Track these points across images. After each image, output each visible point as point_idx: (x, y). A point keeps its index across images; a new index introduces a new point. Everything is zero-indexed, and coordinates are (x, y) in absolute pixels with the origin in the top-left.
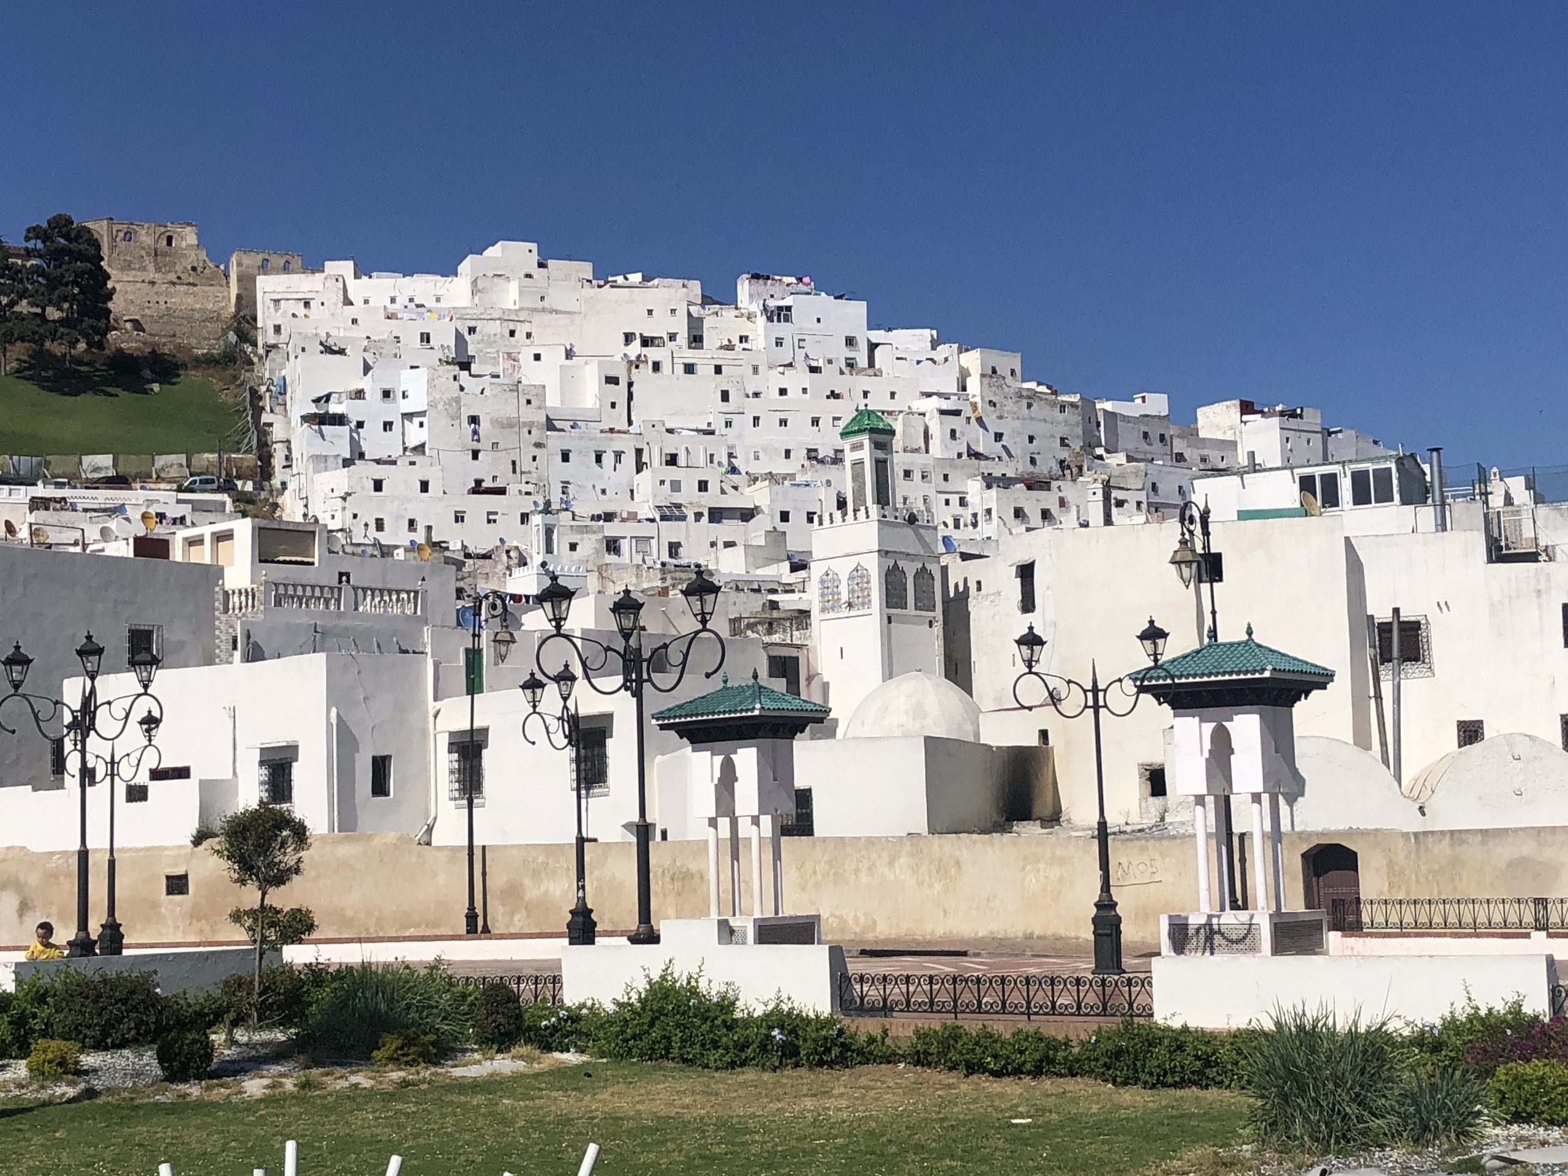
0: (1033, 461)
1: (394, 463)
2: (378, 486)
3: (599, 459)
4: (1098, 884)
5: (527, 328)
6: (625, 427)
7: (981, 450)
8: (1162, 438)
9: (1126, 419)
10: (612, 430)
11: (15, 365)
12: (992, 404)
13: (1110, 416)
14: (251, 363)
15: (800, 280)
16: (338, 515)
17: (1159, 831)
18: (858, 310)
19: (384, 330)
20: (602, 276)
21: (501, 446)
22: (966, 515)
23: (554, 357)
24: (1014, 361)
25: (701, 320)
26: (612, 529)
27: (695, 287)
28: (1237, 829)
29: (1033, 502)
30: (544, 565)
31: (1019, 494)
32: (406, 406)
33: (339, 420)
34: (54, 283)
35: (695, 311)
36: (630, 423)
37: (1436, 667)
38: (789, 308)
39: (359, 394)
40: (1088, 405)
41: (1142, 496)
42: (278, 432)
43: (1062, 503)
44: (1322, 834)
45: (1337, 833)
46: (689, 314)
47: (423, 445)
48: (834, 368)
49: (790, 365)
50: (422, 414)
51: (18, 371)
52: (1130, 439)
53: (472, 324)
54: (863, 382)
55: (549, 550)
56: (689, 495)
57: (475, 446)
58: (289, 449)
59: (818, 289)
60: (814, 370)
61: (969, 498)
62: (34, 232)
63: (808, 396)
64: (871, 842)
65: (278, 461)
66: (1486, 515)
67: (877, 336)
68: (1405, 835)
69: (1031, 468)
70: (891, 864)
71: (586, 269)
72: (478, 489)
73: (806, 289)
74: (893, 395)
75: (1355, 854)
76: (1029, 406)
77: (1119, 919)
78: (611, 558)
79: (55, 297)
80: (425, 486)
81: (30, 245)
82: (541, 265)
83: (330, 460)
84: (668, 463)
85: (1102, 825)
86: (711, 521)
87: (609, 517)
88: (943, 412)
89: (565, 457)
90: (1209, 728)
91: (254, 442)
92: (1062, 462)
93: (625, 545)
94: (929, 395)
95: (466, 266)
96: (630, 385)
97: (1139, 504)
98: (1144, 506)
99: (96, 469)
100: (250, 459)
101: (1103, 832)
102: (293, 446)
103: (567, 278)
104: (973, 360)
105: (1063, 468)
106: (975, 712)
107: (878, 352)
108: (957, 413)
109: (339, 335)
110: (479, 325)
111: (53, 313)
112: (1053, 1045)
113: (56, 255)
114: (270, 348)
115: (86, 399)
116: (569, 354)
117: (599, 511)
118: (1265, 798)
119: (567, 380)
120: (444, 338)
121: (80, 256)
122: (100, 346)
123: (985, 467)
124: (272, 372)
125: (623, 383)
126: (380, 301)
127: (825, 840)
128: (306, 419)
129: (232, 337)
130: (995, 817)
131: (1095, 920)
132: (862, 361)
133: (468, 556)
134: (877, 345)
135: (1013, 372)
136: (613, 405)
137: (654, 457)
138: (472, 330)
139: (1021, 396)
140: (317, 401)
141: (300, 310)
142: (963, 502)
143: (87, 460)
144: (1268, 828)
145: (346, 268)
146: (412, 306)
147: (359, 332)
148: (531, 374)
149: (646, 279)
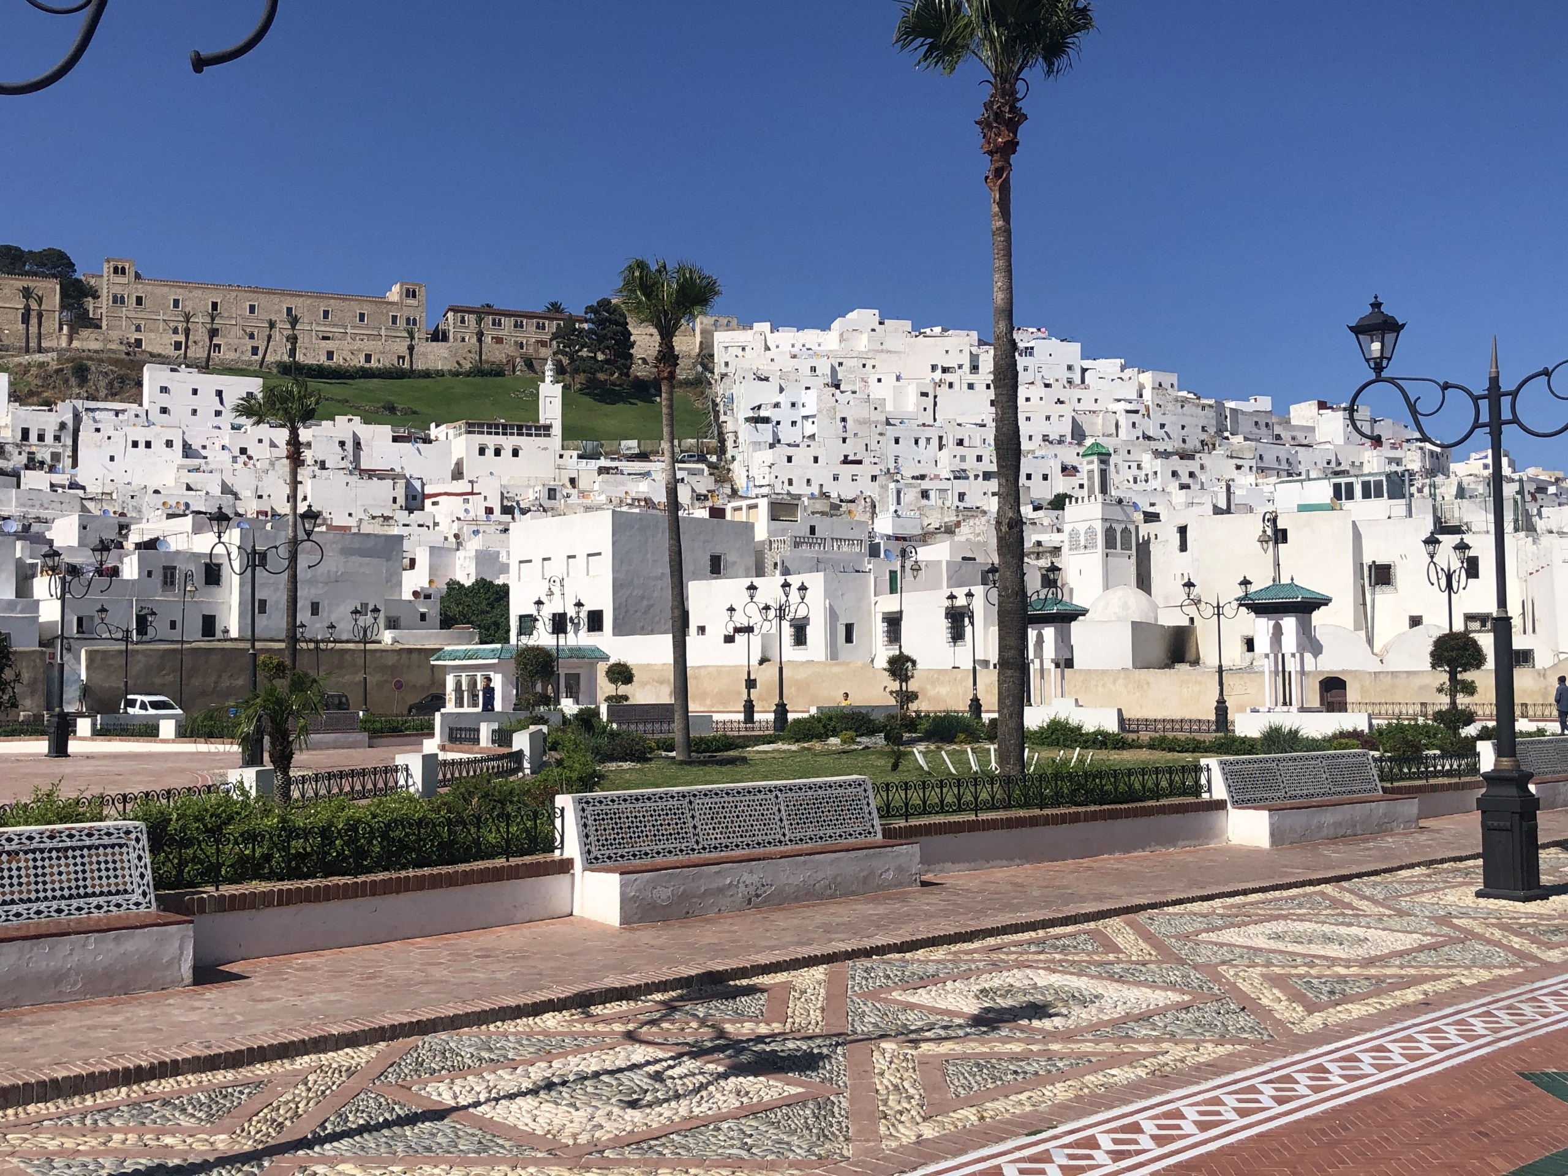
0: (1184, 441)
1: (798, 446)
2: (790, 459)
3: (916, 442)
4: (1218, 692)
5: (872, 362)
6: (931, 422)
7: (1151, 434)
8: (1267, 425)
9: (1243, 413)
10: (924, 425)
11: (579, 386)
12: (1159, 406)
13: (1234, 411)
14: (710, 384)
15: (1039, 330)
16: (767, 477)
17: (1250, 669)
18: (1076, 347)
19: (790, 365)
20: (917, 329)
21: (860, 435)
22: (1141, 475)
23: (889, 380)
24: (1173, 378)
25: (978, 356)
26: (925, 485)
27: (974, 335)
28: (1287, 669)
29: (1184, 467)
30: (896, 511)
31: (1175, 462)
32: (805, 412)
33: (766, 420)
34: (601, 339)
35: (975, 350)
36: (935, 420)
37: (1399, 588)
38: (1032, 348)
39: (777, 405)
40: (1219, 407)
41: (1253, 463)
42: (729, 427)
43: (1202, 467)
44: (1328, 672)
45: (1335, 672)
46: (971, 353)
47: (814, 435)
48: (1060, 385)
49: (1032, 383)
50: (814, 416)
51: (581, 390)
52: (1246, 425)
53: (841, 360)
54: (1077, 393)
55: (899, 503)
56: (971, 464)
57: (844, 435)
58: (737, 437)
59: (1051, 335)
60: (1047, 386)
61: (1143, 465)
62: (590, 309)
63: (1043, 402)
64: (1104, 672)
65: (729, 444)
66: (1434, 506)
67: (1086, 364)
68: (1370, 673)
69: (1183, 445)
70: (1114, 683)
71: (907, 325)
72: (846, 461)
73: (1043, 336)
74: (1096, 400)
75: (1345, 682)
76: (1182, 407)
77: (1227, 708)
78: (925, 502)
79: (602, 346)
80: (816, 460)
81: (588, 316)
82: (881, 323)
83: (763, 445)
84: (958, 444)
85: (1220, 667)
86: (984, 479)
87: (923, 477)
88: (1128, 412)
89: (897, 441)
90: (1272, 623)
91: (716, 432)
92: (1202, 441)
93: (932, 494)
94: (1119, 400)
95: (836, 325)
96: (935, 397)
97: (1251, 468)
98: (1254, 469)
99: (629, 448)
100: (714, 442)
101: (1220, 670)
102: (739, 435)
103: (896, 330)
104: (1147, 378)
105: (1203, 445)
106: (1155, 607)
107: (1087, 374)
108: (1137, 412)
109: (765, 369)
110: (844, 361)
111: (600, 357)
112: (1199, 742)
113: (601, 323)
114: (723, 376)
115: (620, 406)
116: (898, 378)
117: (917, 474)
118: (1298, 655)
119: (898, 394)
120: (824, 369)
121: (617, 323)
122: (627, 375)
123: (1154, 445)
124: (724, 390)
125: (931, 396)
126: (786, 347)
127: (1080, 670)
128: (748, 420)
129: (700, 368)
130: (1166, 661)
131: (1216, 708)
132: (1077, 380)
133: (841, 501)
134: (1087, 369)
135: (1172, 385)
136: (925, 409)
137: (949, 441)
138: (840, 364)
139: (1177, 401)
140: (753, 409)
141: (740, 353)
142: (1139, 467)
143: (623, 443)
144: (1298, 669)
145: (766, 326)
146: (804, 349)
147: (775, 367)
148: (877, 392)
149: (944, 330)
